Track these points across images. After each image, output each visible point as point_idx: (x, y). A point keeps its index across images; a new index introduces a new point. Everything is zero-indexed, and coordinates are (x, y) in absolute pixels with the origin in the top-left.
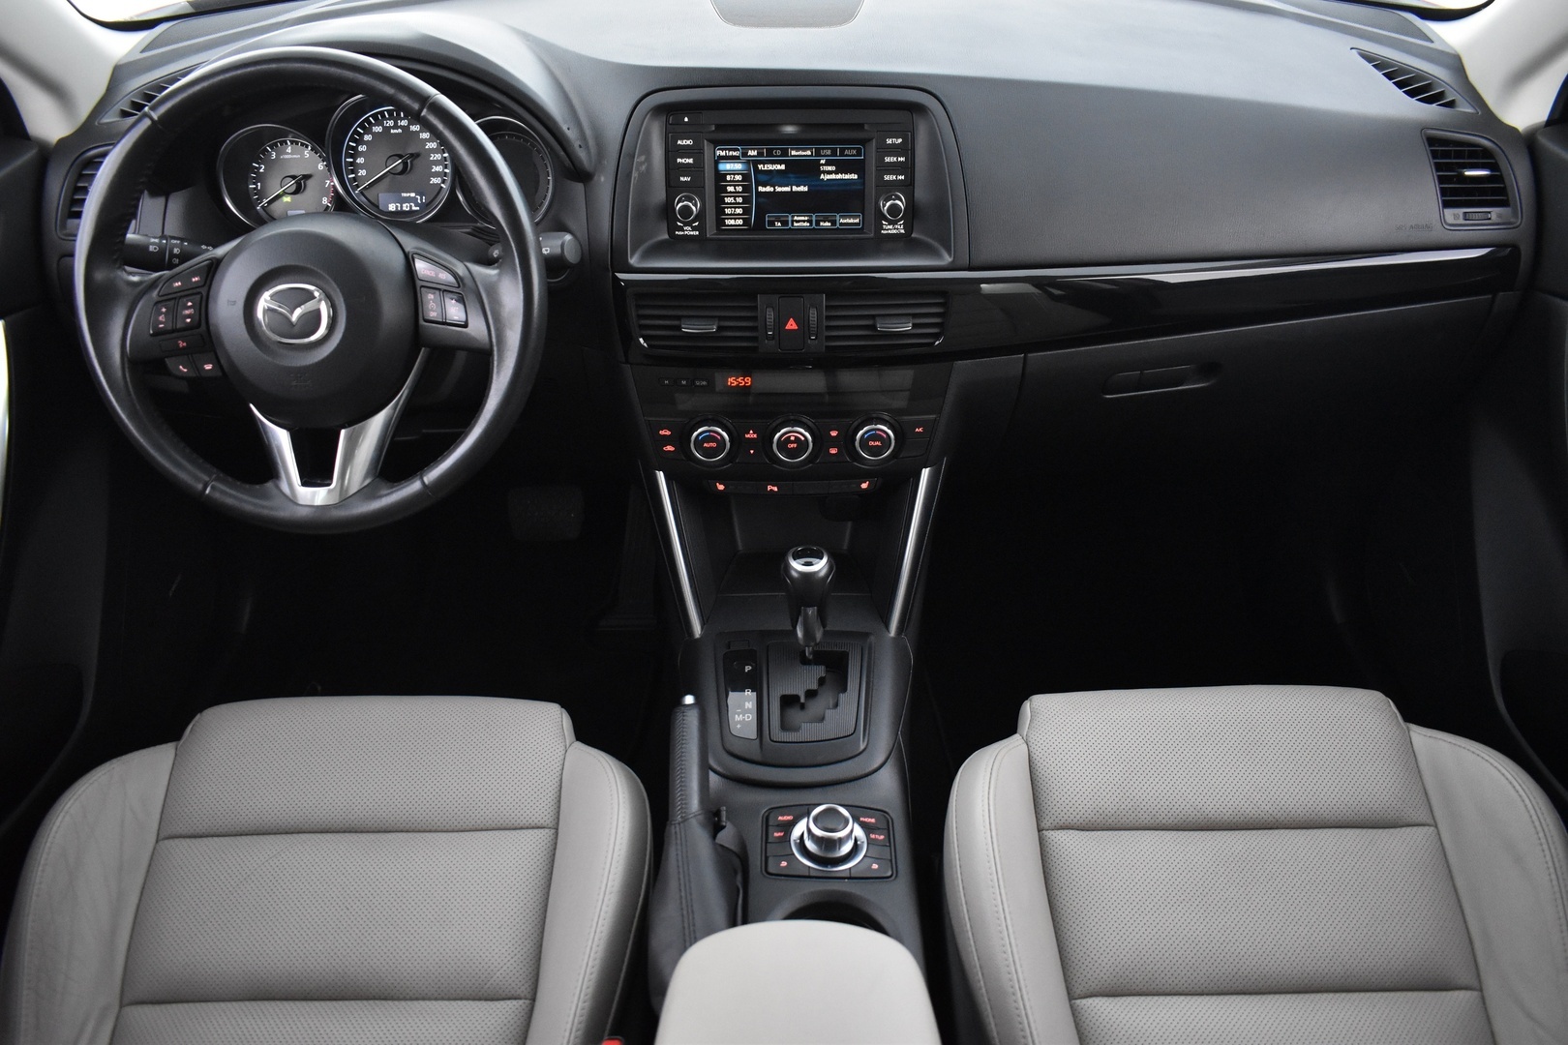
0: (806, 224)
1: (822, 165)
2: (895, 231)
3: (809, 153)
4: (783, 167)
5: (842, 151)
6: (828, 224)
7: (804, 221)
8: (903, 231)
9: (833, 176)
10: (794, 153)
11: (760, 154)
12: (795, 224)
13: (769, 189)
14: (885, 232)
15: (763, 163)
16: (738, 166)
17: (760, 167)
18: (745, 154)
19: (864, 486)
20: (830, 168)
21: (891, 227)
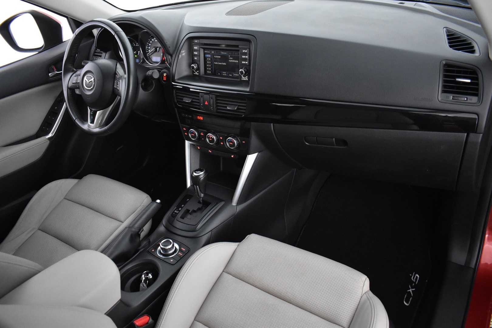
0: (226, 75)
1: (229, 57)
2: (245, 79)
3: (226, 53)
4: (220, 57)
5: (234, 53)
6: (231, 75)
7: (225, 74)
8: (247, 80)
9: (232, 61)
10: (222, 53)
11: (214, 53)
12: (223, 74)
13: (217, 63)
14: (242, 79)
15: (216, 55)
16: (209, 56)
17: (215, 56)
18: (211, 53)
19: (232, 156)
20: (231, 58)
21: (244, 78)
